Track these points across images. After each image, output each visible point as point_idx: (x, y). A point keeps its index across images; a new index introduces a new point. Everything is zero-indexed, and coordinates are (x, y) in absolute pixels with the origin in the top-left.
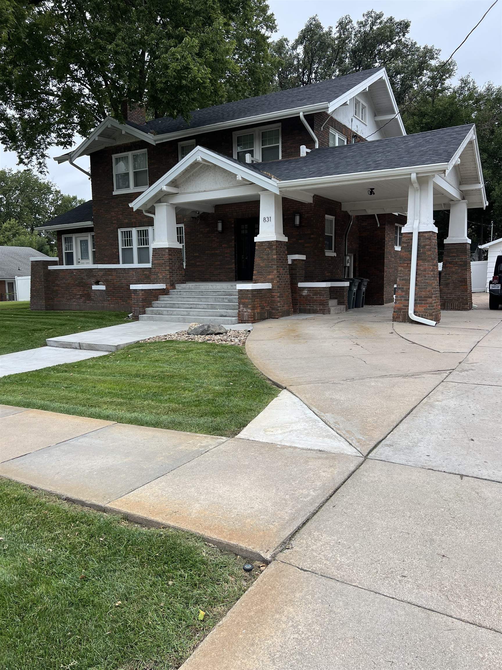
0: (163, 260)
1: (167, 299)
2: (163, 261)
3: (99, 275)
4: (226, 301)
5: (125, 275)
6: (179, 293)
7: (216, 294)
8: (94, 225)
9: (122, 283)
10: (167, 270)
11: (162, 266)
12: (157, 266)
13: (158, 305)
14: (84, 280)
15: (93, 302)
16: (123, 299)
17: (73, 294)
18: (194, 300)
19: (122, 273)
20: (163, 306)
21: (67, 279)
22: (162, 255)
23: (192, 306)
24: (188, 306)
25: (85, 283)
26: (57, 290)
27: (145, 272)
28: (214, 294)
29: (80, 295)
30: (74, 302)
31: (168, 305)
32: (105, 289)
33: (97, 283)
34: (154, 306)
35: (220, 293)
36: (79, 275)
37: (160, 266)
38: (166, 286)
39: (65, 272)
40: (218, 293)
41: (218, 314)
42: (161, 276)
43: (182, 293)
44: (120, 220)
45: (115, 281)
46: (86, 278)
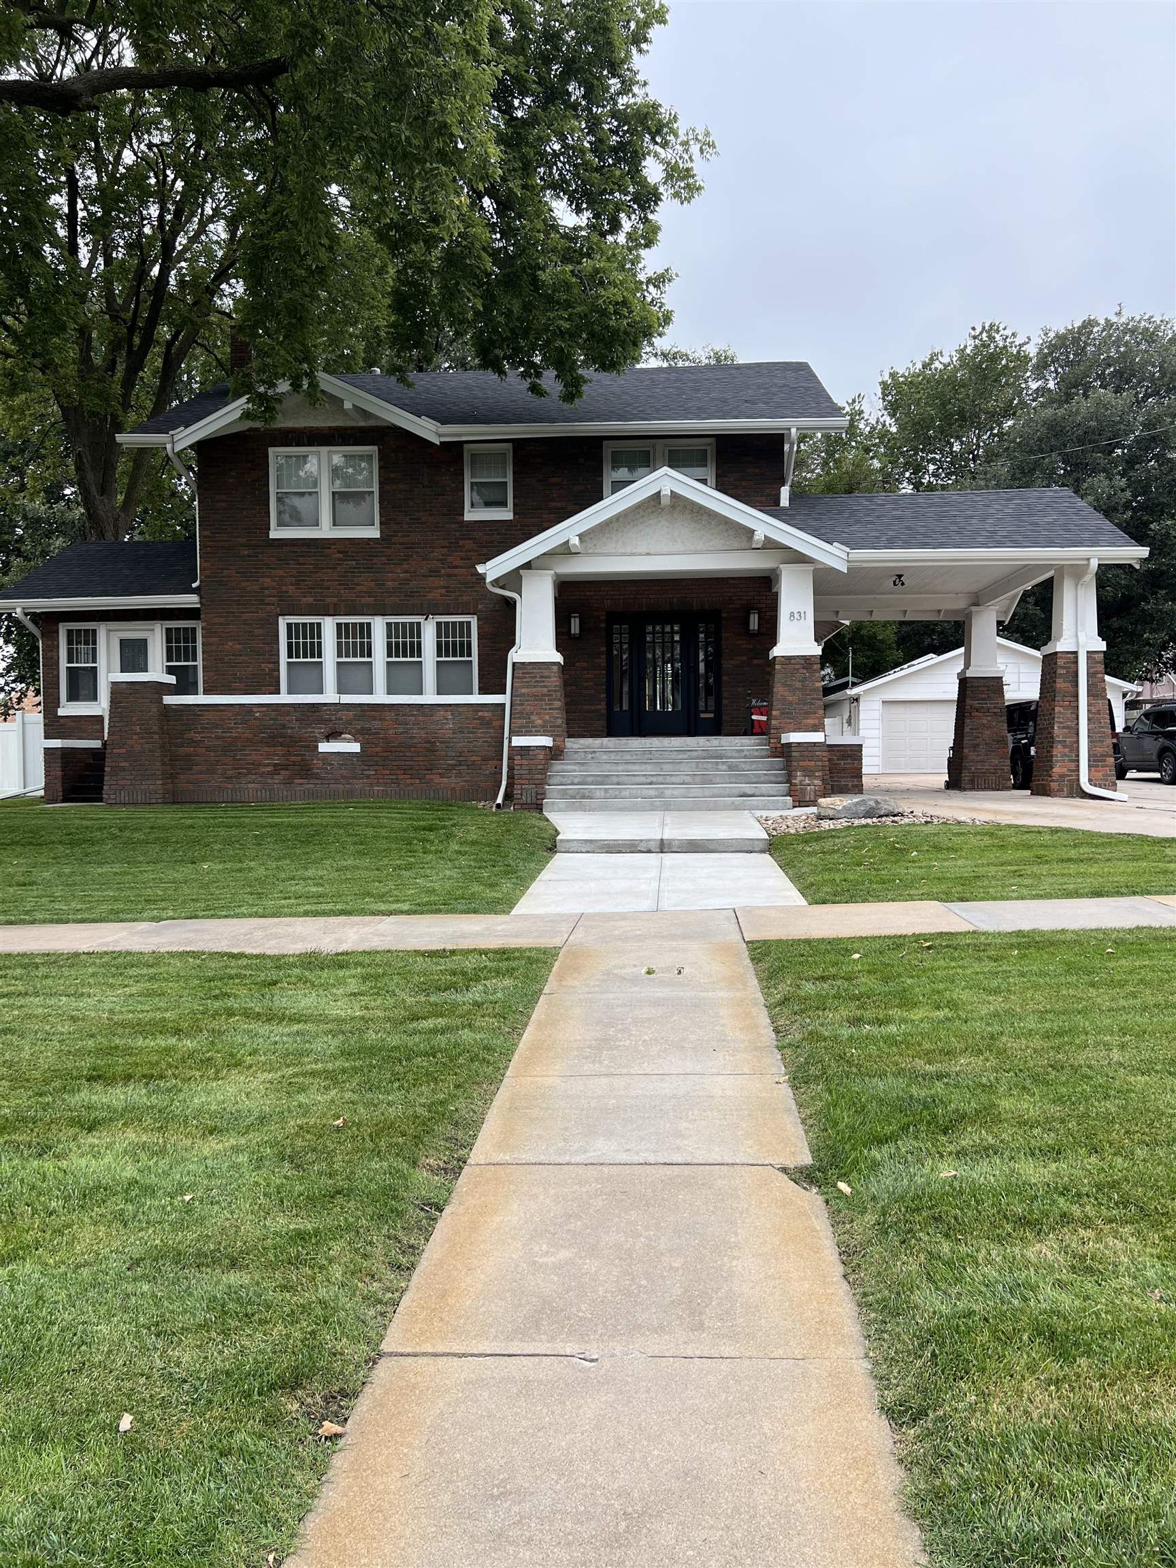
0: (546, 686)
1: (573, 767)
2: (546, 689)
3: (341, 719)
4: (724, 767)
5: (421, 718)
6: (590, 756)
7: (686, 756)
8: (201, 603)
9: (411, 738)
10: (556, 709)
11: (541, 700)
12: (527, 701)
13: (564, 780)
14: (289, 731)
15: (316, 781)
16: (413, 772)
17: (248, 764)
18: (643, 767)
19: (413, 715)
20: (576, 781)
21: (232, 728)
22: (541, 677)
23: (654, 779)
24: (643, 779)
25: (291, 737)
26: (190, 755)
27: (480, 714)
28: (681, 756)
29: (275, 765)
30: (250, 782)
31: (590, 779)
32: (358, 750)
33: (332, 736)
34: (551, 781)
35: (695, 754)
36: (271, 719)
37: (537, 700)
38: (554, 740)
39: (223, 711)
40: (689, 753)
41: (736, 792)
42: (540, 722)
43: (597, 754)
44: (290, 596)
45: (391, 732)
46: (296, 724)
